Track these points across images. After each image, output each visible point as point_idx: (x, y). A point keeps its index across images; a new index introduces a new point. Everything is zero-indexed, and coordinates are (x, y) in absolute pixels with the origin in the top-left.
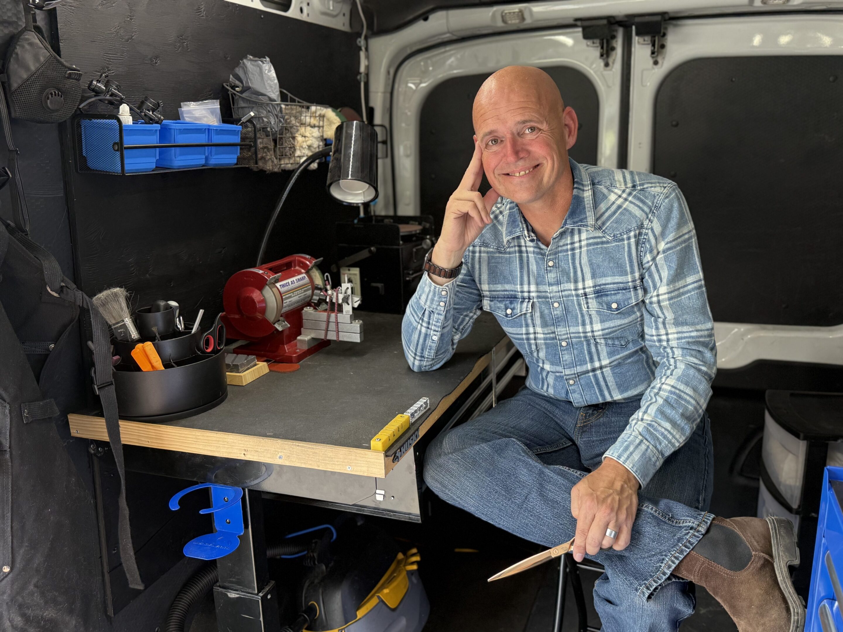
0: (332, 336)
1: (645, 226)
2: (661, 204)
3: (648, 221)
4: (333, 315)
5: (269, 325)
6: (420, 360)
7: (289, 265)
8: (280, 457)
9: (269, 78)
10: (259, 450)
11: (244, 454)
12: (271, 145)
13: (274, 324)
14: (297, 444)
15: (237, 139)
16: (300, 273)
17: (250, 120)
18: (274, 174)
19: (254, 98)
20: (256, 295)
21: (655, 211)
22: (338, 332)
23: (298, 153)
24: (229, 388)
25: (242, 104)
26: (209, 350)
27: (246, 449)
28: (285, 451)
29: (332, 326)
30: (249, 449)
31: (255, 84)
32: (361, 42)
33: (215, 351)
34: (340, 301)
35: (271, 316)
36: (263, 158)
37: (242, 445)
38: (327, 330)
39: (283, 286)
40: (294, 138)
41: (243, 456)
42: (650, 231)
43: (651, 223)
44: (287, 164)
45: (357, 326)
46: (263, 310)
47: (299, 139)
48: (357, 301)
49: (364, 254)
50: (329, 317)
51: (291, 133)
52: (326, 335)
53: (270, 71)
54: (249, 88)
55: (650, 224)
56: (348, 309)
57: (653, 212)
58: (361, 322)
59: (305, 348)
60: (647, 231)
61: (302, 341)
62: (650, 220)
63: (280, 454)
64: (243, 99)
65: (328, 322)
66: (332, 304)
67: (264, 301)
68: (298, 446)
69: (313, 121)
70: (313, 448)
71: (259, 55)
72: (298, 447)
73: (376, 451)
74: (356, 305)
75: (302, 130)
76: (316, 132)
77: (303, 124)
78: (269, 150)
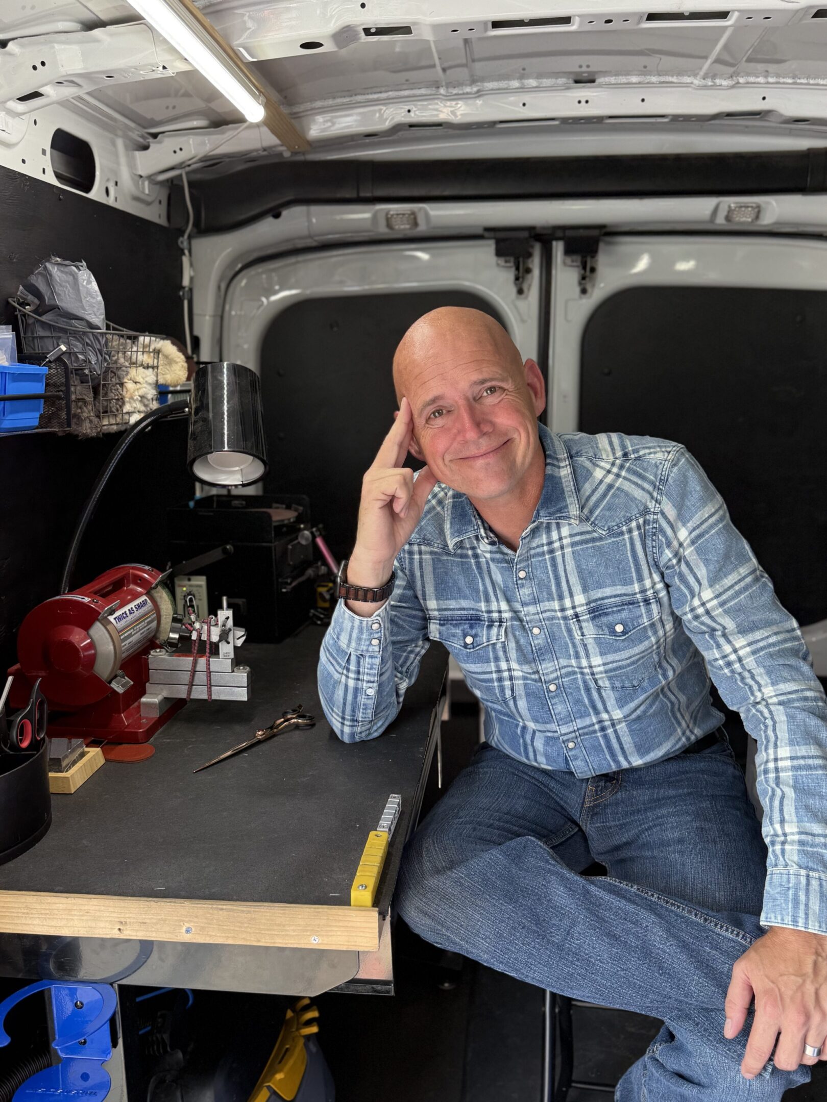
0: (199, 693)
1: (652, 510)
2: (668, 475)
3: (654, 502)
4: (202, 661)
5: (102, 686)
6: (352, 726)
7: (118, 585)
8: (188, 931)
9: (89, 293)
10: (148, 921)
11: (119, 929)
12: (89, 397)
13: (110, 682)
14: (220, 907)
15: (38, 388)
16: (136, 596)
17: (59, 359)
18: (90, 441)
19: (62, 323)
20: (78, 638)
21: (661, 487)
22: (210, 686)
23: (127, 408)
24: (54, 801)
25: (41, 332)
26: (25, 744)
27: (122, 920)
28: (196, 920)
29: (201, 677)
30: (128, 920)
31: (66, 301)
32: (183, 242)
33: (36, 745)
34: (215, 638)
35: (104, 668)
36: (77, 416)
37: (116, 915)
38: (191, 685)
39: (119, 619)
40: (122, 385)
41: (118, 932)
42: (659, 515)
43: (660, 504)
44: (109, 424)
45: (242, 676)
46: (92, 660)
47: (130, 385)
48: (239, 637)
49: (215, 555)
50: (195, 663)
51: (119, 378)
52: (189, 692)
53: (89, 282)
54: (54, 308)
55: (657, 506)
56: (226, 650)
57: (659, 489)
58: (248, 669)
59: (156, 715)
60: (655, 517)
61: (148, 705)
62: (656, 501)
63: (187, 925)
64: (44, 325)
65: (194, 672)
66: (202, 643)
67: (92, 646)
68: (222, 909)
69: (146, 359)
70: (249, 912)
71: (73, 257)
72: (221, 912)
73: (361, 907)
74: (239, 643)
75: (133, 372)
76: (150, 376)
77: (134, 364)
78: (85, 402)
